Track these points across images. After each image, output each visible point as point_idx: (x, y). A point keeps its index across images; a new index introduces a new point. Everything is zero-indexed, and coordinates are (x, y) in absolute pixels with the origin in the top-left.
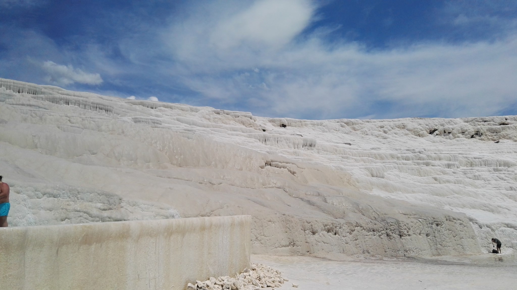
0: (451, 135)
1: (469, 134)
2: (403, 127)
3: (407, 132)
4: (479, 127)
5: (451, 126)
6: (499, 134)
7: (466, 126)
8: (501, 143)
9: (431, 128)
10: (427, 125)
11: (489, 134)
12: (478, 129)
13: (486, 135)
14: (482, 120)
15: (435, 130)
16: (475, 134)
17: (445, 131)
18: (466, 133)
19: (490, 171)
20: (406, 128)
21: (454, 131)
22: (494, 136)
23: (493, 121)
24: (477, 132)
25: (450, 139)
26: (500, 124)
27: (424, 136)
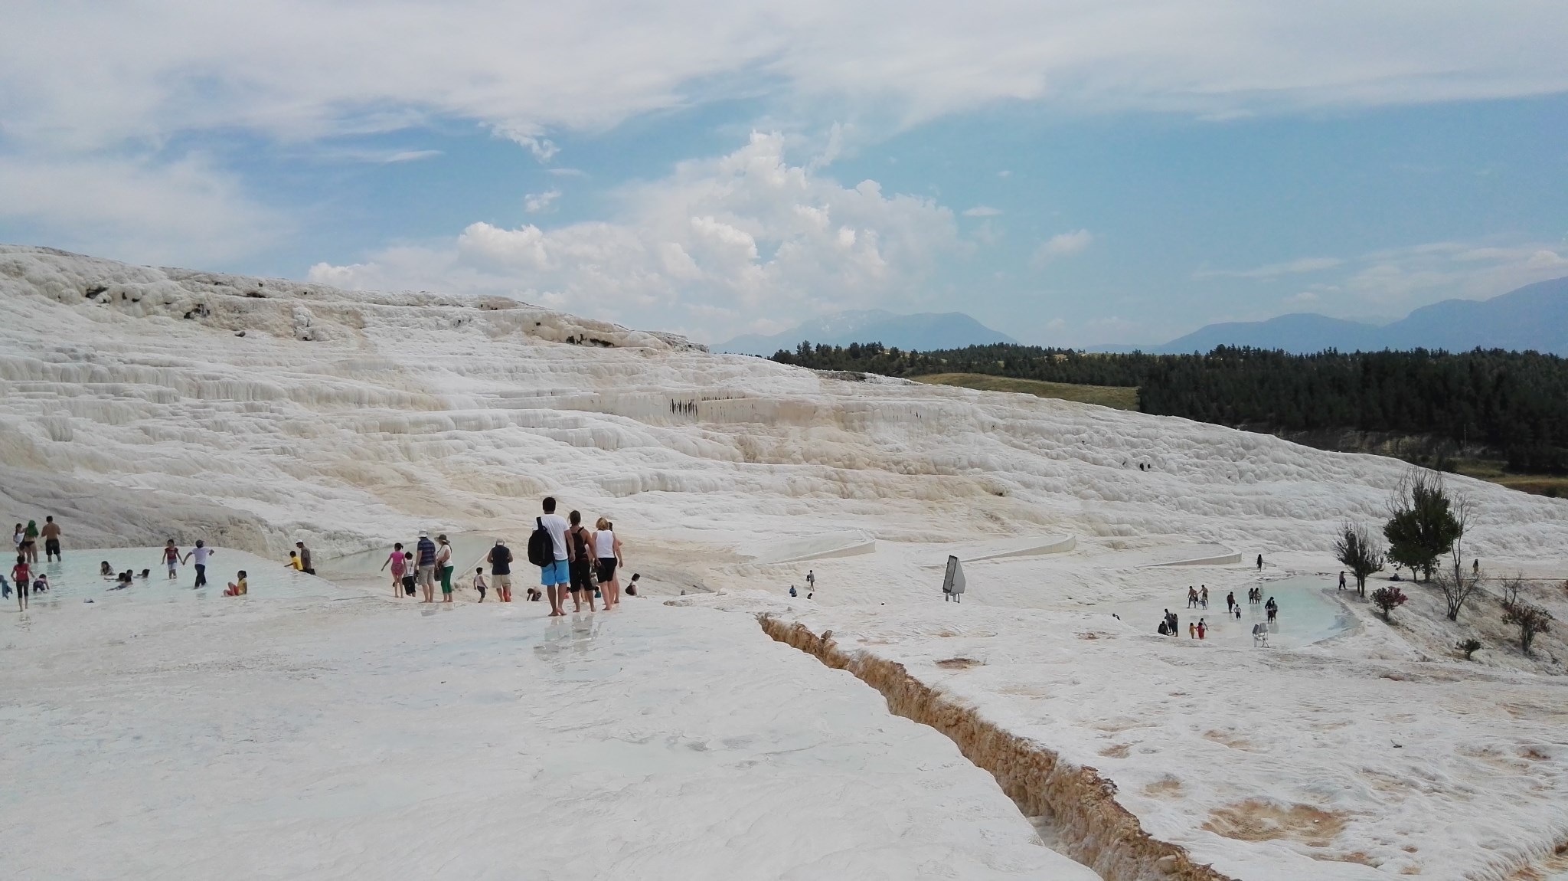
0: (137, 305)
1: (179, 309)
2: (17, 270)
3: (29, 286)
4: (203, 294)
5: (140, 286)
6: (244, 315)
7: (174, 289)
8: (249, 337)
9: (92, 283)
10: (79, 274)
11: (225, 314)
12: (201, 300)
13: (217, 316)
14: (209, 278)
15: (100, 290)
16: (193, 310)
17: (124, 294)
18: (174, 305)
19: (239, 411)
20: (27, 276)
21: (147, 299)
22: (234, 321)
23: (233, 285)
24: (199, 306)
25: (136, 315)
26: (249, 295)
27: (71, 302)
